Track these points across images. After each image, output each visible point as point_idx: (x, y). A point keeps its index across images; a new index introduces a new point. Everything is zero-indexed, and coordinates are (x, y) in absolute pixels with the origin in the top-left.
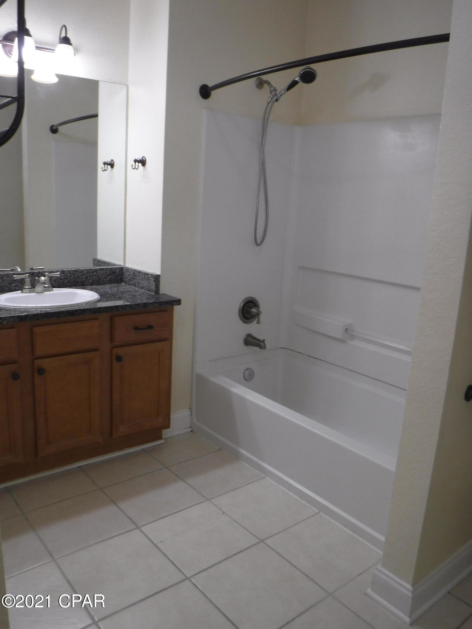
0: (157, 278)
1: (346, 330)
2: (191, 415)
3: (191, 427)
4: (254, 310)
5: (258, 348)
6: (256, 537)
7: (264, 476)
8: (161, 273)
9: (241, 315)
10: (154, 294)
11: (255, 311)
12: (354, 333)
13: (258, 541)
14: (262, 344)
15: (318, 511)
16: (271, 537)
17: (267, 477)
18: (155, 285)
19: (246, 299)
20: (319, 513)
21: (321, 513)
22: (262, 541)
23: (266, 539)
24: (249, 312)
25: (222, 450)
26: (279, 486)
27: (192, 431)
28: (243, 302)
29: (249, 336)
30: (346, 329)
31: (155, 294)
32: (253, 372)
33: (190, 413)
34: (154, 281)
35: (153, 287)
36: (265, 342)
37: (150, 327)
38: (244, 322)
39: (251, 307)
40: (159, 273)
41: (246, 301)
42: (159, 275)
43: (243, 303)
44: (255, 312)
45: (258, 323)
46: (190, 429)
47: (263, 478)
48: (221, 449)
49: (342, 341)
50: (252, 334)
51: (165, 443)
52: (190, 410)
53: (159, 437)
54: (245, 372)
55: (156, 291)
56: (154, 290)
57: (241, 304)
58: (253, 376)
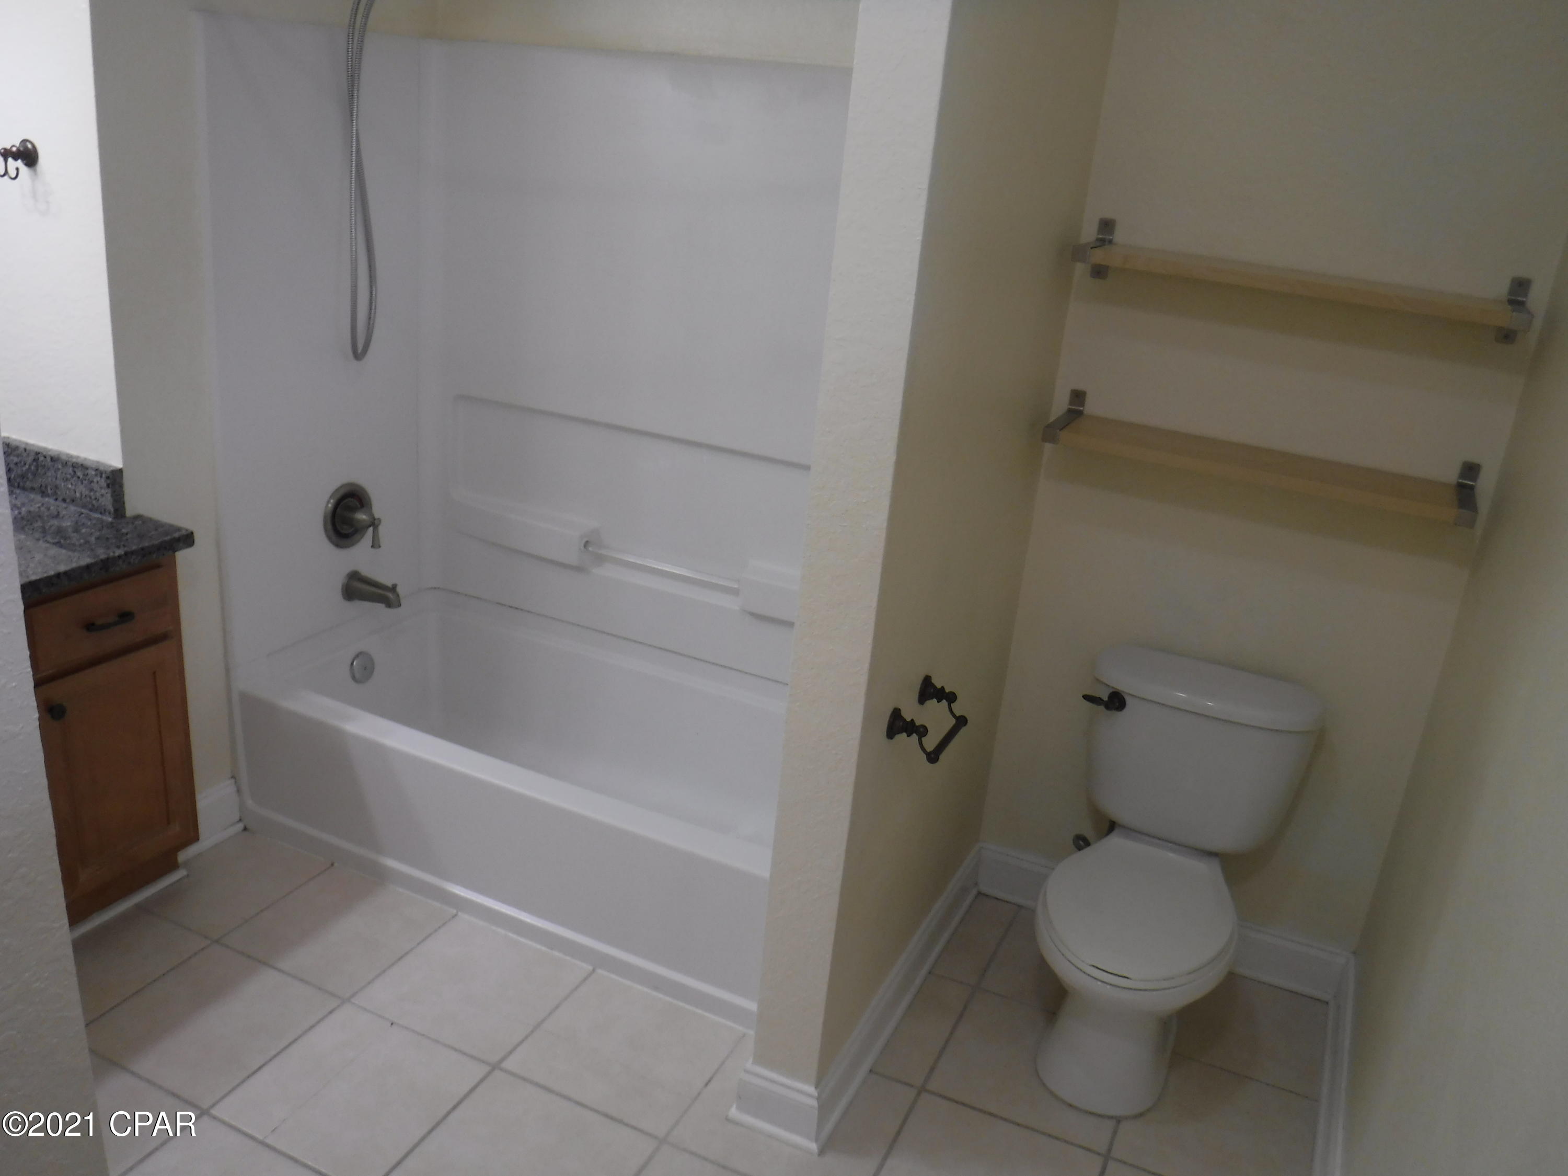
0: (115, 479)
1: (586, 544)
2: (239, 791)
3: (240, 820)
4: (361, 516)
5: (382, 606)
6: (483, 1062)
7: (454, 911)
8: (124, 464)
9: (330, 527)
10: (110, 519)
11: (364, 517)
12: (603, 552)
13: (488, 1068)
14: (390, 595)
15: (590, 968)
16: (510, 1052)
17: (460, 913)
18: (112, 496)
19: (337, 490)
20: (594, 970)
21: (600, 971)
22: (495, 1067)
23: (503, 1059)
24: (350, 522)
25: (336, 865)
26: (494, 928)
27: (245, 829)
28: (331, 498)
29: (354, 576)
30: (587, 542)
31: (114, 518)
32: (371, 660)
33: (235, 789)
34: (108, 486)
35: (107, 501)
36: (399, 589)
37: (125, 616)
38: (337, 545)
39: (354, 509)
40: (116, 462)
41: (338, 496)
42: (121, 471)
43: (332, 501)
44: (364, 520)
45: (375, 544)
46: (240, 826)
47: (453, 917)
48: (332, 865)
49: (579, 569)
50: (360, 571)
51: (188, 876)
52: (233, 781)
53: (173, 866)
54: (355, 663)
55: (116, 510)
56: (110, 507)
57: (328, 502)
58: (373, 669)
